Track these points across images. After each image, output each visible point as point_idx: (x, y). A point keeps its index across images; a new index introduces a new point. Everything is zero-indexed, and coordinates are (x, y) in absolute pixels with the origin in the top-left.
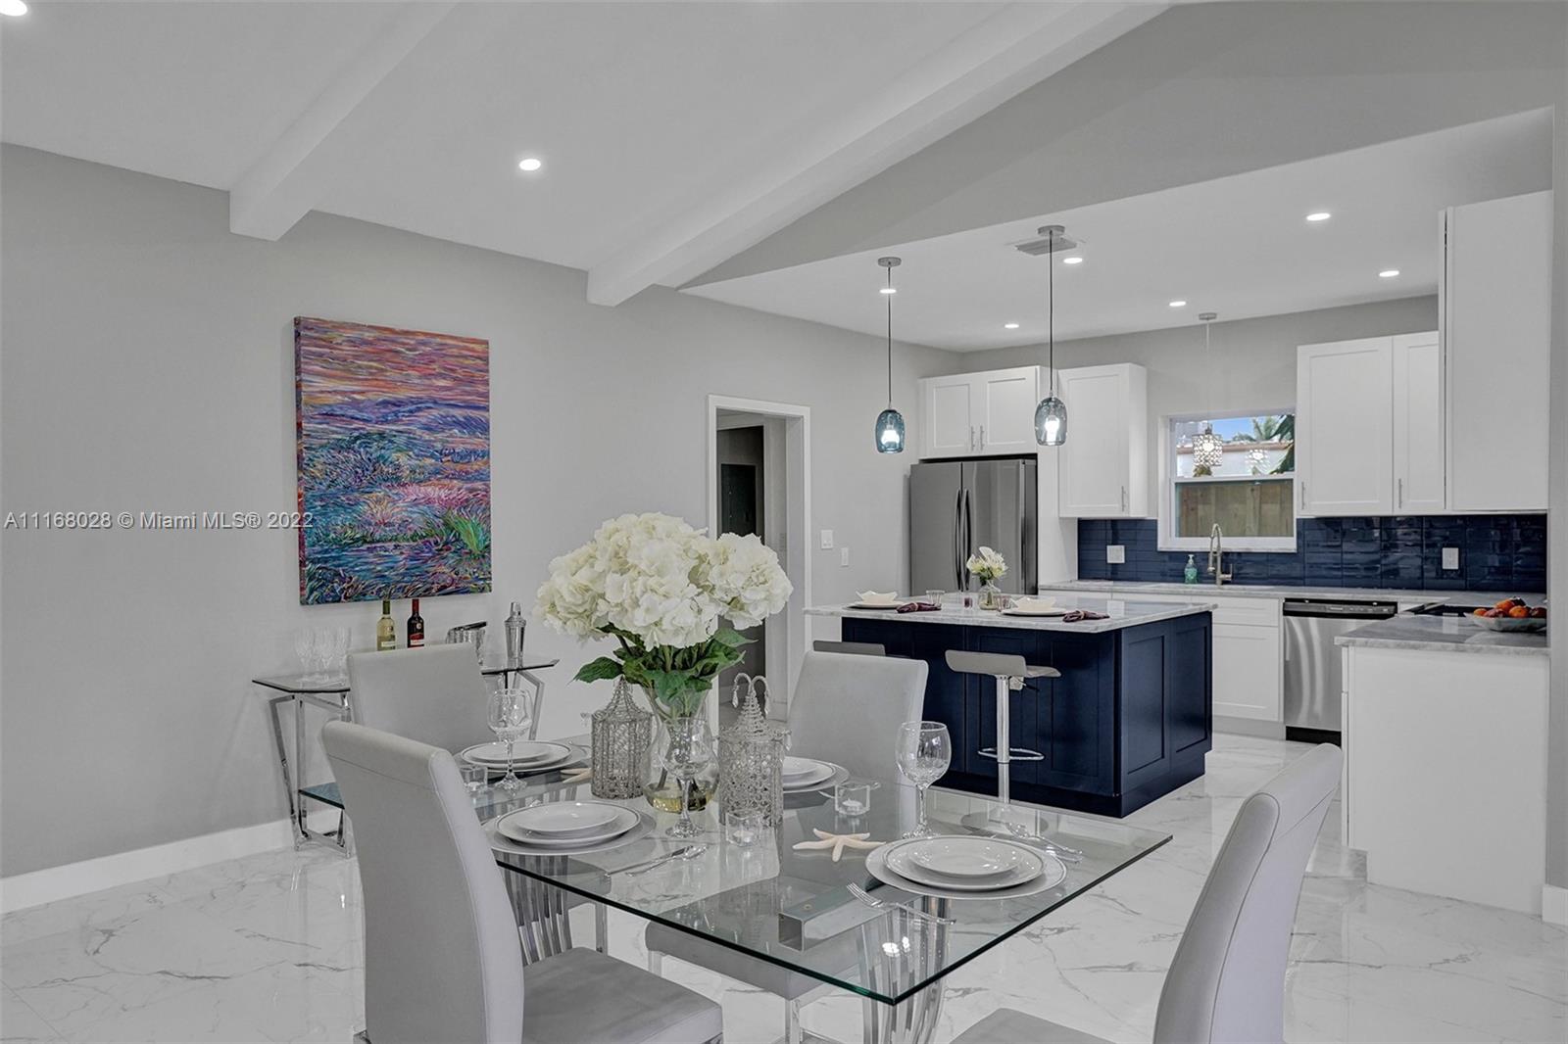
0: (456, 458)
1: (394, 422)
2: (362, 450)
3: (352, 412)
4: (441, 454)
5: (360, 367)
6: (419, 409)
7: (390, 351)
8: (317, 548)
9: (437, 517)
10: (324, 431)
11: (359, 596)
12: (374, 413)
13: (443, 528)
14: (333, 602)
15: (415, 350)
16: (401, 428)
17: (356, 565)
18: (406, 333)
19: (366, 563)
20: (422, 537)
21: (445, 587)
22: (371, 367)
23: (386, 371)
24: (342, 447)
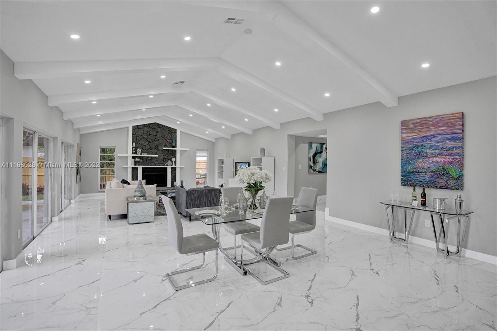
0: (448, 149)
1: (425, 142)
2: (416, 149)
3: (413, 141)
4: (442, 149)
5: (416, 129)
6: (434, 137)
7: (425, 123)
8: (404, 173)
9: (440, 166)
10: (406, 146)
12: (419, 140)
13: (442, 170)
14: (407, 186)
15: (433, 121)
16: (428, 143)
17: (414, 178)
18: (430, 117)
20: (434, 172)
21: (442, 187)
22: (419, 129)
23: (423, 129)
24: (411, 149)
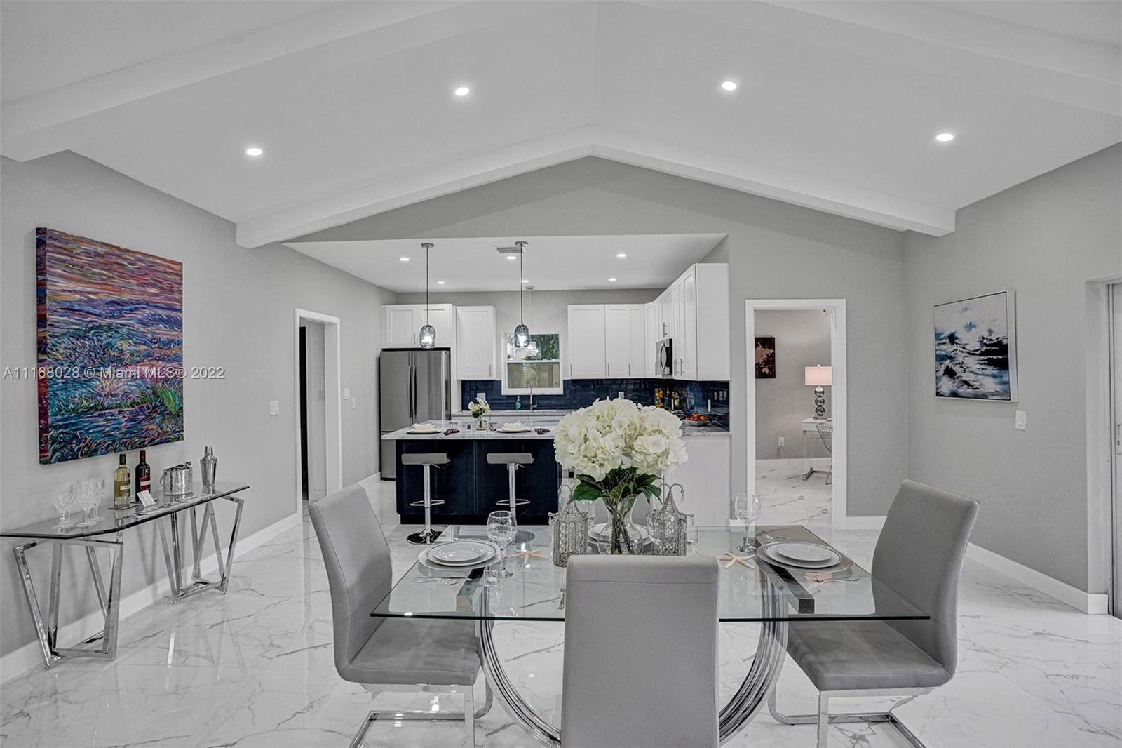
0: (162, 345)
1: (119, 317)
2: (95, 338)
3: (88, 308)
4: (151, 342)
5: (94, 273)
6: (137, 309)
7: (118, 263)
8: (59, 417)
9: (148, 388)
10: (64, 322)
11: (92, 452)
12: (104, 310)
13: (152, 396)
14: (71, 459)
15: (135, 265)
16: (124, 322)
17: (90, 429)
18: (128, 251)
19: (98, 426)
20: (138, 404)
21: (153, 440)
22: (102, 274)
23: (114, 278)
24: (79, 336)
